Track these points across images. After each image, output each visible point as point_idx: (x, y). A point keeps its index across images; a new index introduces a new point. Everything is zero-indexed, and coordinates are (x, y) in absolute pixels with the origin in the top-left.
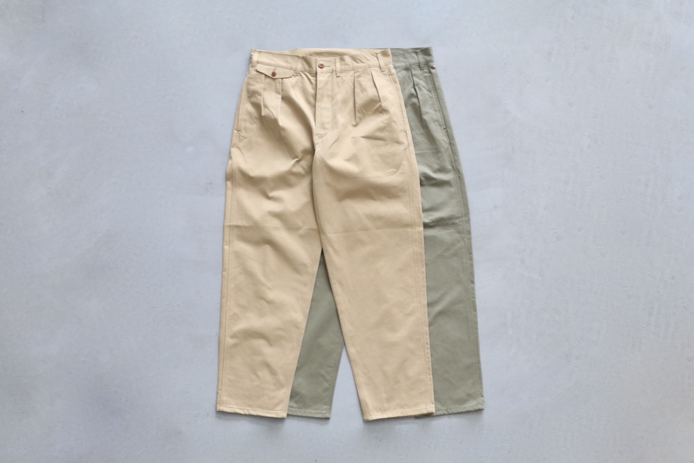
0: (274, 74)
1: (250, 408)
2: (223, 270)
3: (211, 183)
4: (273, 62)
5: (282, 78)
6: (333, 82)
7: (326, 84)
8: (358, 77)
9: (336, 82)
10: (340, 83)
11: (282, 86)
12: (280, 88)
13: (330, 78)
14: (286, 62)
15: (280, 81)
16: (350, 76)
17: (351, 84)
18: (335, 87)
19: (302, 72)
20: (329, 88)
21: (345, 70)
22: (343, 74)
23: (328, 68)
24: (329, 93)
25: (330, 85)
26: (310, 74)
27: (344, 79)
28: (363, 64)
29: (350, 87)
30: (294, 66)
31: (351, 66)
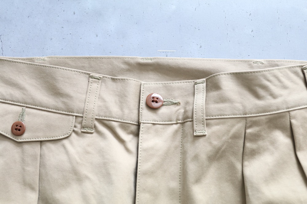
0: (17, 129)
4: (17, 94)
5: (41, 142)
6: (184, 153)
7: (166, 155)
8: (256, 137)
9: (191, 152)
10: (203, 157)
11: (42, 165)
12: (32, 170)
13: (179, 137)
14: (56, 92)
15: (37, 148)
16: (235, 137)
17: (233, 159)
18: (192, 168)
19: (100, 121)
20: (174, 168)
21: (222, 120)
22: (215, 128)
23: (174, 108)
24: (175, 184)
25: (177, 160)
26: (124, 126)
27: (216, 143)
28: (268, 101)
29: (232, 167)
30: (77, 104)
31: (239, 106)
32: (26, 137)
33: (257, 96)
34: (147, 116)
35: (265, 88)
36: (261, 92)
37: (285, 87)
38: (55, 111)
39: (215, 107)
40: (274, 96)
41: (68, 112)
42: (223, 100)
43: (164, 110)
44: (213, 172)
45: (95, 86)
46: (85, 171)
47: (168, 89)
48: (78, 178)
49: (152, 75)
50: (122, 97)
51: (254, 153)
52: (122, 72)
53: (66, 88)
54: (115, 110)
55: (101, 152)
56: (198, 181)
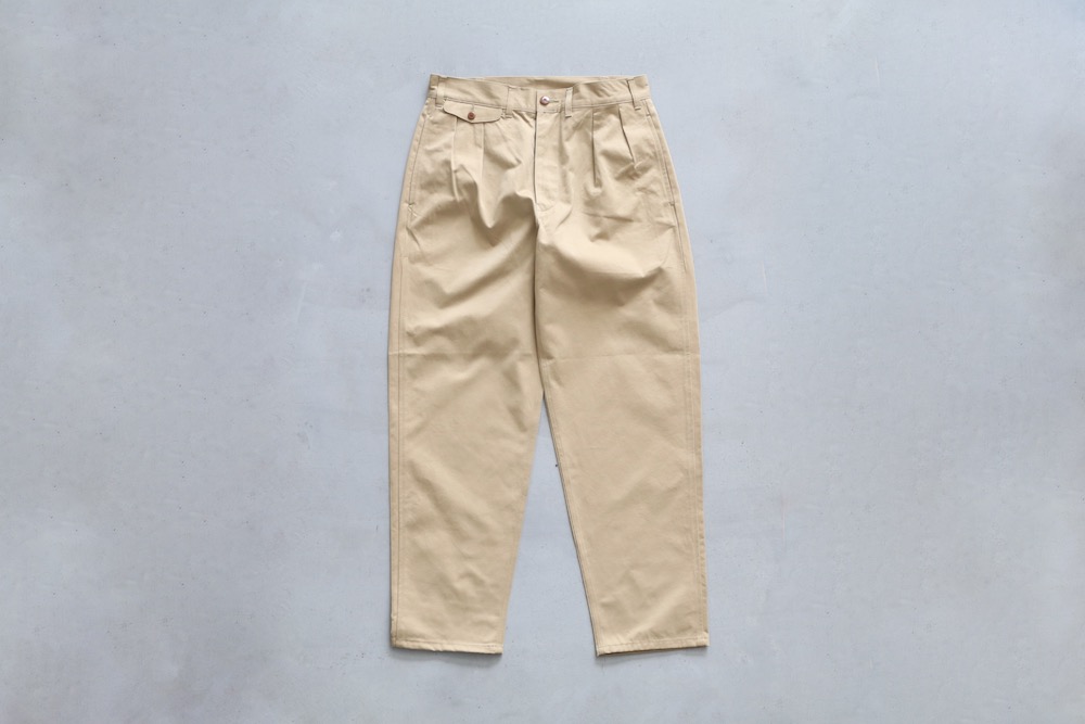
0: (471, 116)
1: (444, 641)
2: (390, 426)
3: (368, 290)
4: (469, 98)
5: (484, 123)
6: (561, 127)
7: (551, 129)
8: (599, 118)
9: (564, 126)
10: (570, 127)
11: (485, 135)
12: (480, 138)
13: (558, 120)
14: (491, 96)
15: (482, 126)
16: (587, 117)
17: (587, 130)
18: (565, 133)
19: (516, 111)
20: (556, 136)
21: (580, 108)
22: (576, 113)
23: (555, 104)
24: (556, 143)
25: (557, 131)
26: (528, 113)
27: (577, 120)
28: (606, 98)
29: (587, 135)
30: (502, 102)
31: (589, 100)
32: (476, 120)
33: (599, 95)
34: (540, 108)
35: (602, 90)
36: (601, 93)
37: (615, 91)
38: (491, 106)
39: (577, 102)
40: (609, 96)
41: (498, 106)
42: (581, 97)
43: (549, 105)
44: (576, 136)
45: (512, 92)
46: (508, 136)
47: (553, 94)
48: (505, 140)
49: (543, 87)
50: (527, 99)
51: (599, 127)
52: (526, 85)
53: (497, 94)
54: (523, 105)
55: (517, 127)
56: (568, 139)
